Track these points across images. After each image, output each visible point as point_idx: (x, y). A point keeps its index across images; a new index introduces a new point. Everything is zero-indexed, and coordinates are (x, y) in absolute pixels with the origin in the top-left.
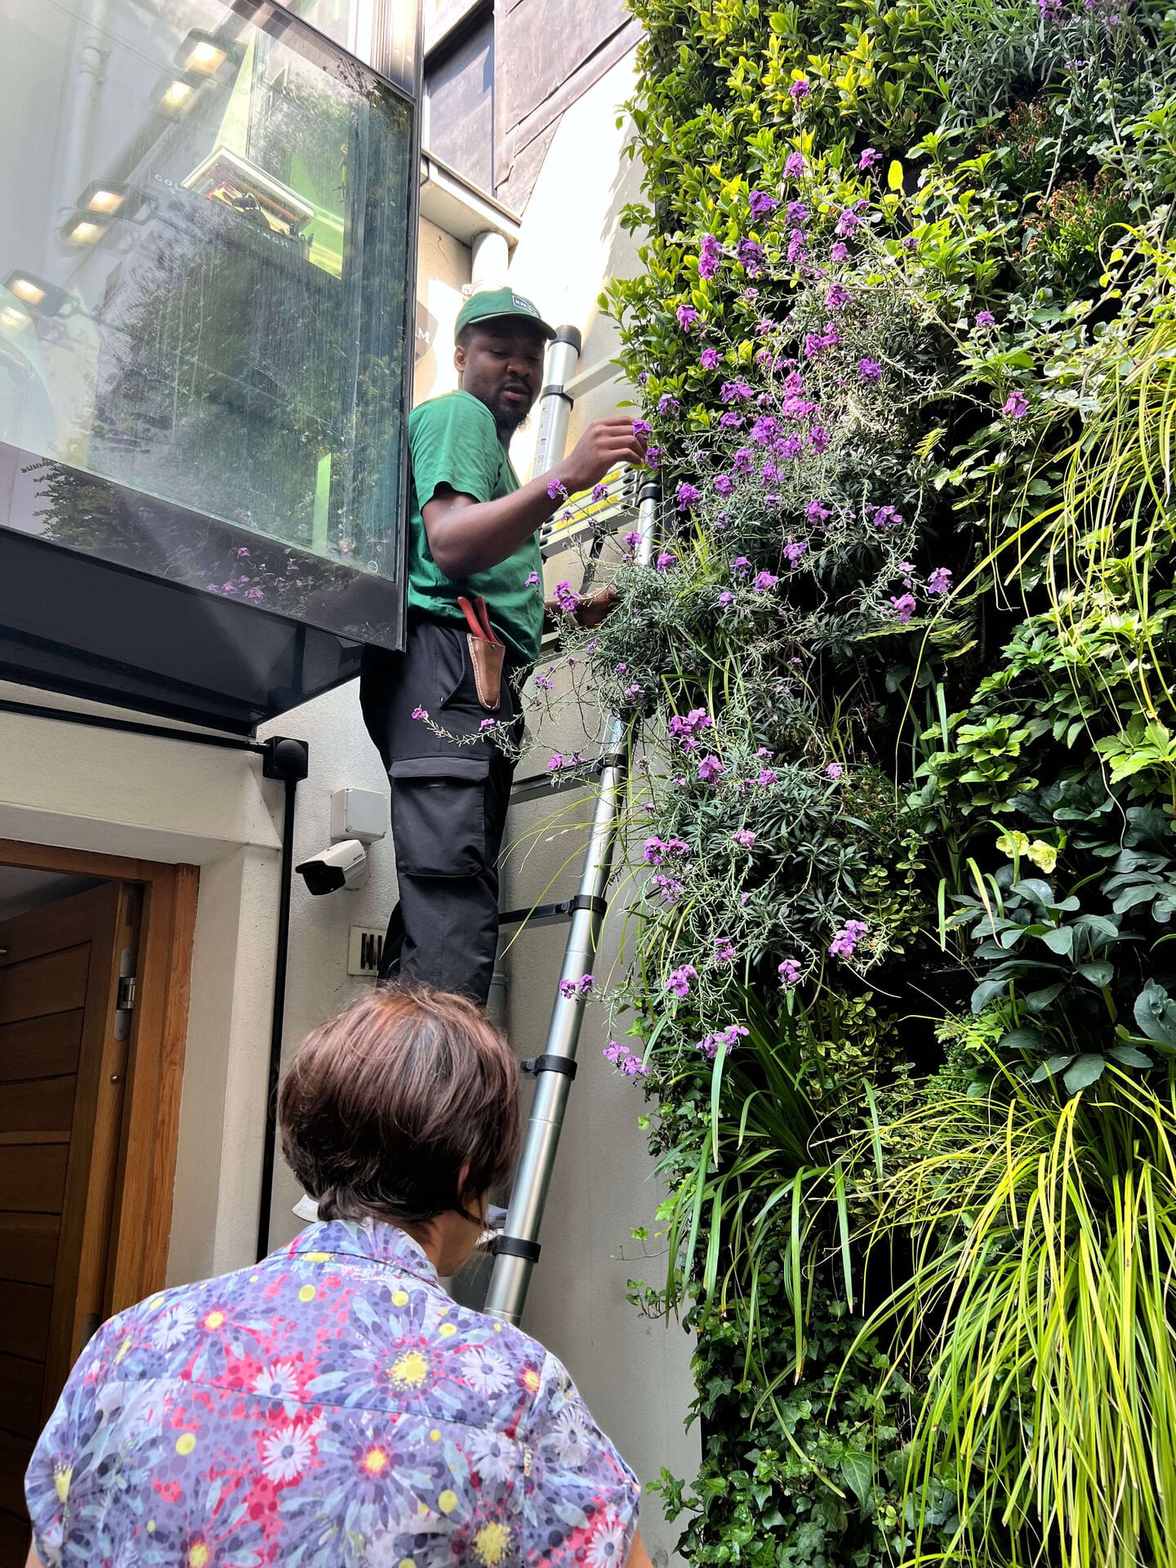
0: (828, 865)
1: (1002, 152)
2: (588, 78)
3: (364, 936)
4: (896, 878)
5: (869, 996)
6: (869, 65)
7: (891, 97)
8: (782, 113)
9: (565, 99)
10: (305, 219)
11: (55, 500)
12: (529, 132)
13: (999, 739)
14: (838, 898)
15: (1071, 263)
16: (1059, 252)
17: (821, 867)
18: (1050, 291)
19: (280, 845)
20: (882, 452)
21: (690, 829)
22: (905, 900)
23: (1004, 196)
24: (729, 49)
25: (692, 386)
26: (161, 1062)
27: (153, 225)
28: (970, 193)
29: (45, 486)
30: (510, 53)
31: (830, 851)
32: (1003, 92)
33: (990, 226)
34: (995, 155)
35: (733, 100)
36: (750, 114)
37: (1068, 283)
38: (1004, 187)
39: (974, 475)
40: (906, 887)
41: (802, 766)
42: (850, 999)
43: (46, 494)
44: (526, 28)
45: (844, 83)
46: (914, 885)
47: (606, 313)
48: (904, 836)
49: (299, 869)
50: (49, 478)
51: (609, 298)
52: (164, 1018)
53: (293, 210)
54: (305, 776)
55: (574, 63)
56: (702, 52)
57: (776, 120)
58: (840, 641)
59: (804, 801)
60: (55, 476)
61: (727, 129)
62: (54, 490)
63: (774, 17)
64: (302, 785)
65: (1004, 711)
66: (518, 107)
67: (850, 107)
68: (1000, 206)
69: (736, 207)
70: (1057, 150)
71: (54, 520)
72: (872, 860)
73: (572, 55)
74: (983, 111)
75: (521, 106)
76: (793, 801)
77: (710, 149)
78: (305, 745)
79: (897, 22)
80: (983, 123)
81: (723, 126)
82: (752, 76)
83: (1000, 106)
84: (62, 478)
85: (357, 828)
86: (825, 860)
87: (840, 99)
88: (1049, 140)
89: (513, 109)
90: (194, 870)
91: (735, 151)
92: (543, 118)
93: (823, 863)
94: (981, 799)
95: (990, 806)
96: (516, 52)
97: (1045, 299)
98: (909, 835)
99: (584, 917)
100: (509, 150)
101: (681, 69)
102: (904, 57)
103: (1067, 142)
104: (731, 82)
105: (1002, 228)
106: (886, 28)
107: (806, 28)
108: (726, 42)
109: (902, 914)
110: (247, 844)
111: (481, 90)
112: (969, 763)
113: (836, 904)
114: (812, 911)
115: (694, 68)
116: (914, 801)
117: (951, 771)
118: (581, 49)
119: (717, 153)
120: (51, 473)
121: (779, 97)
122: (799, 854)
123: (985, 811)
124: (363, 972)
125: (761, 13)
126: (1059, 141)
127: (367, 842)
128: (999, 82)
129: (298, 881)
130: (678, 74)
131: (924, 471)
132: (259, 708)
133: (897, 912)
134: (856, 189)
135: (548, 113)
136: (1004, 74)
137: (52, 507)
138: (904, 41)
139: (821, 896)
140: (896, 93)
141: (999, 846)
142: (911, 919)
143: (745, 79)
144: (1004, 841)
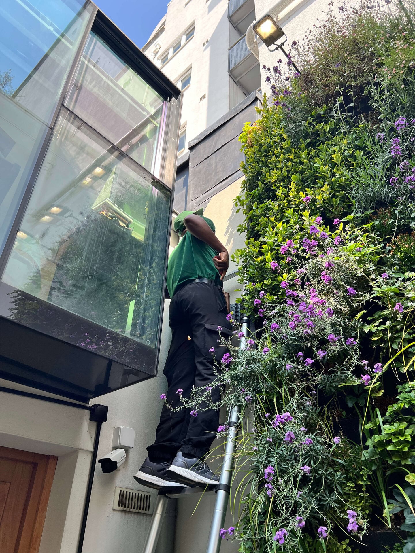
0: (330, 480)
1: (377, 223)
2: (221, 187)
3: (121, 491)
4: (358, 488)
5: (348, 541)
6: (328, 193)
7: (334, 203)
8: (295, 204)
9: (213, 192)
10: (130, 222)
11: (16, 304)
12: (199, 201)
13: (400, 433)
14: (336, 496)
15: (405, 259)
16: (400, 255)
17: (328, 481)
18: (398, 267)
19: (93, 450)
20: (342, 317)
21: (271, 459)
22: (362, 498)
23: (378, 236)
24: (276, 184)
25: (265, 287)
26: (29, 548)
27: (71, 219)
28: (367, 234)
29: (13, 299)
30: (194, 178)
31: (331, 474)
32: (373, 205)
33: (375, 245)
34: (374, 223)
35: (277, 199)
36: (284, 204)
37: (405, 265)
38: (378, 233)
39: (380, 328)
40: (363, 492)
41: (316, 435)
42: (340, 542)
43: (13, 302)
44: (200, 171)
45: (319, 197)
46: (367, 492)
47: (234, 261)
48: (361, 469)
49: (99, 461)
50: (16, 297)
51: (235, 256)
52: (34, 526)
53: (126, 220)
54: (106, 421)
55: (216, 183)
56: (265, 184)
57: (293, 206)
58: (330, 385)
59: (320, 451)
60: (18, 296)
61: (276, 207)
62: (16, 300)
63: (293, 177)
64: (104, 424)
65: (401, 421)
66: (196, 194)
67: (320, 204)
68: (377, 239)
69: (281, 231)
70: (396, 224)
71: (15, 311)
72: (348, 479)
73: (215, 181)
74: (366, 209)
75: (197, 194)
76: (315, 450)
77: (270, 212)
78: (107, 408)
79: (336, 181)
80: (367, 213)
81: (275, 206)
82: (284, 193)
83: (372, 208)
84: (20, 297)
85: (123, 444)
86: (329, 478)
87: (317, 202)
88: (393, 220)
89: (194, 194)
90: (56, 458)
91: (279, 214)
92: (204, 198)
93: (328, 479)
94: (396, 457)
95: (400, 461)
96: (196, 178)
97: (397, 270)
98: (363, 469)
99: (221, 494)
100: (193, 206)
101: (258, 188)
102: (339, 192)
103: (399, 221)
104: (277, 194)
105: (379, 246)
106: (332, 183)
107: (304, 181)
108: (275, 182)
109: (361, 504)
110: (80, 449)
111: (182, 188)
112: (389, 442)
113: (334, 498)
114: (325, 501)
115: (263, 189)
116: (365, 455)
117: (381, 444)
118: (218, 180)
119: (273, 214)
120: (17, 295)
121: (295, 200)
122: (319, 474)
123: (399, 463)
124: (118, 508)
125: (288, 175)
126: (396, 221)
127: (127, 450)
128: (371, 202)
129: (98, 465)
130: (258, 190)
131: (359, 325)
132: (91, 392)
133: (360, 503)
134: (324, 229)
135: (206, 196)
136: (373, 199)
137: (14, 307)
138: (338, 187)
139: (327, 494)
140: (336, 202)
141: (407, 479)
142: (365, 507)
143: (282, 193)
144: (408, 477)
